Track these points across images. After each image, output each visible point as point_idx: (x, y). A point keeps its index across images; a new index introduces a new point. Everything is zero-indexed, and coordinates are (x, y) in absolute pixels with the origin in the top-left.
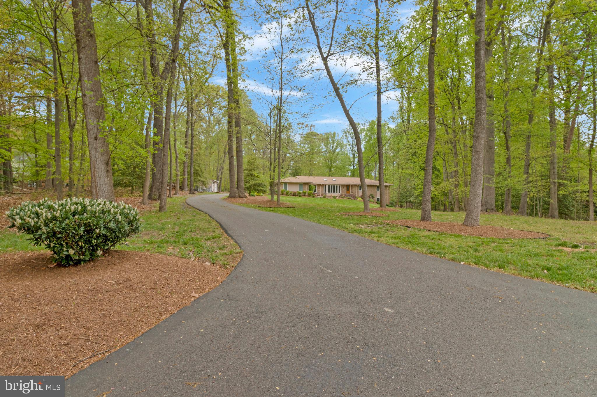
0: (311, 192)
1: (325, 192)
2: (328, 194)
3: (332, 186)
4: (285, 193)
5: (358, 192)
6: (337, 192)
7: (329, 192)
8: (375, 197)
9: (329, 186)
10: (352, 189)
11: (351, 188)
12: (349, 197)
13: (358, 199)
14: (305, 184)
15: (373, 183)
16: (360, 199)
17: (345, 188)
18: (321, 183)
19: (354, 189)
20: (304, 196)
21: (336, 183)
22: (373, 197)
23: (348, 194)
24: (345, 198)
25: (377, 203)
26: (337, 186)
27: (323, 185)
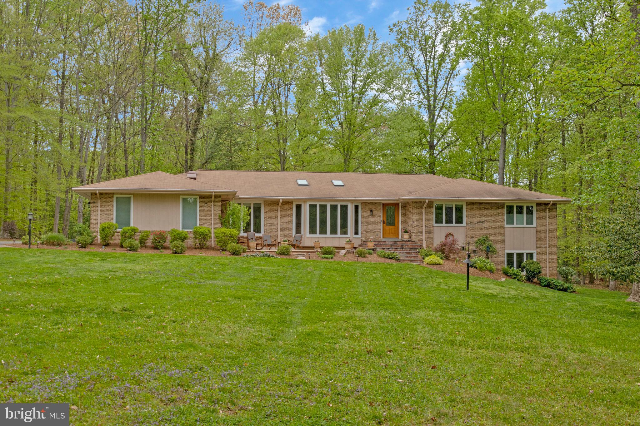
0: (229, 231)
1: (298, 231)
2: (308, 239)
3: (323, 207)
4: (117, 239)
5: (429, 231)
6: (344, 231)
7: (313, 230)
8: (498, 247)
9: (313, 207)
10: (405, 221)
11: (404, 214)
12: (390, 253)
13: (428, 259)
14: (205, 197)
15: (490, 193)
16: (434, 258)
17: (380, 215)
18: (281, 194)
19: (413, 216)
20: (202, 247)
21: (343, 195)
22: (489, 251)
23: (390, 240)
24: (373, 258)
25: (506, 273)
26: (344, 208)
27: (288, 203)
